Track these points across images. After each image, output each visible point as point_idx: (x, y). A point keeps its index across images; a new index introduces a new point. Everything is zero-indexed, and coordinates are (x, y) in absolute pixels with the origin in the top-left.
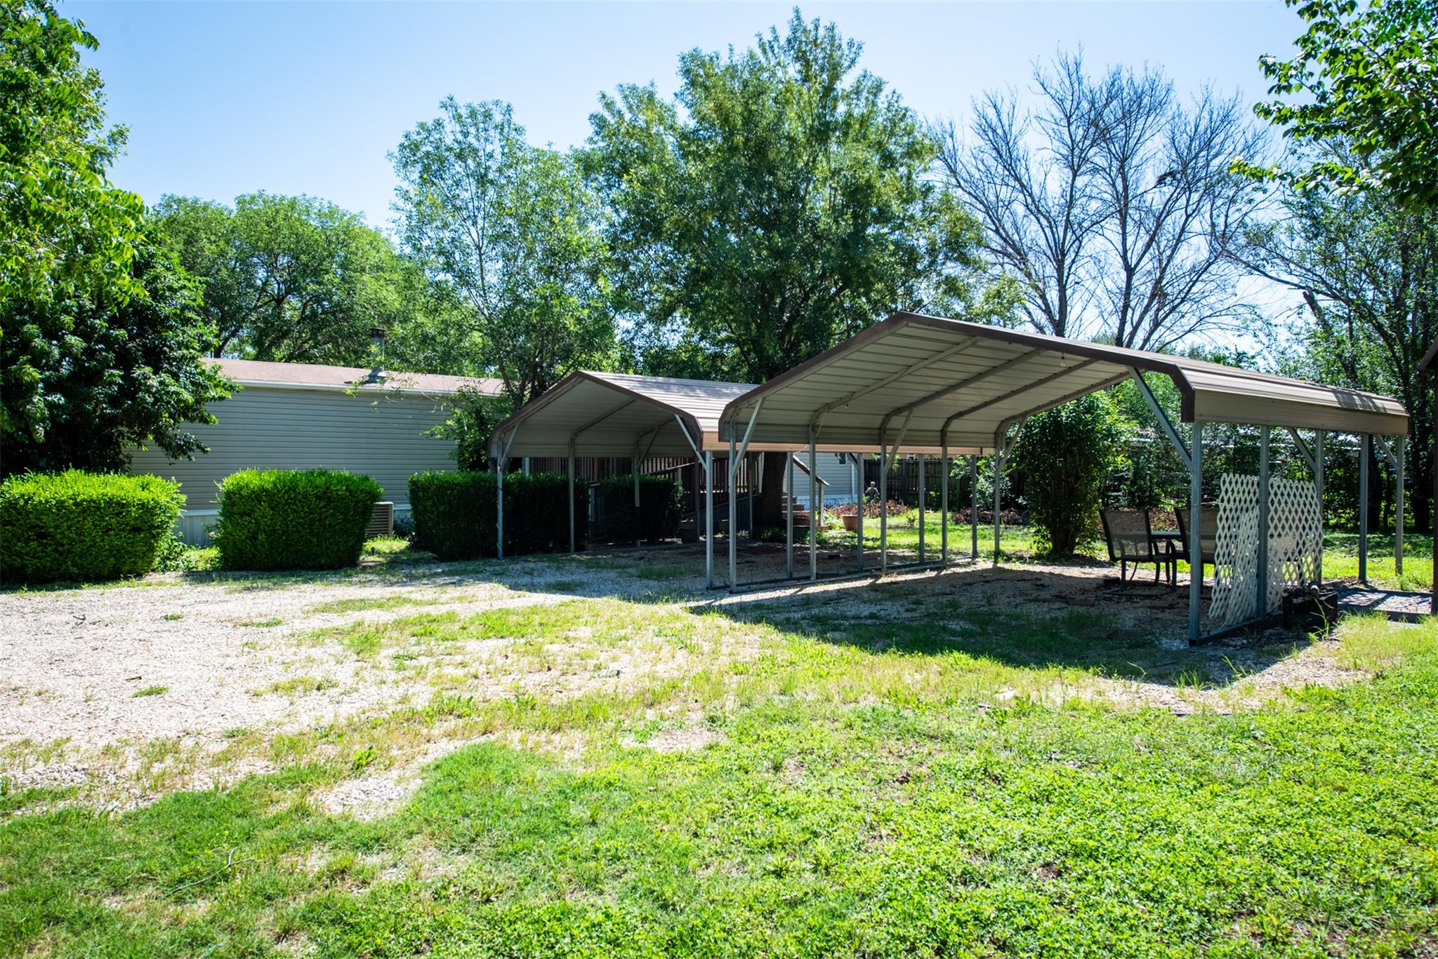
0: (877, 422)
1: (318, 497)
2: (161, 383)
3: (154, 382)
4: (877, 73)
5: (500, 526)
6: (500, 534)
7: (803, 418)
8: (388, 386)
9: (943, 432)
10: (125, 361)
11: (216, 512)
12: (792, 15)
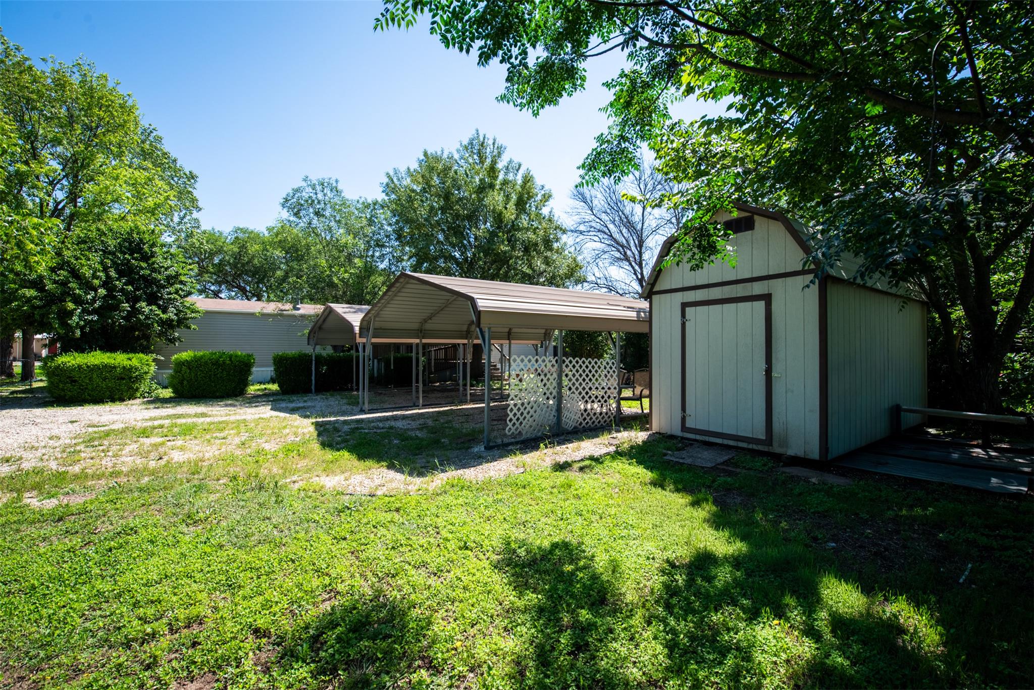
0: (465, 328)
1: (213, 364)
2: (151, 310)
3: (147, 310)
4: (516, 160)
5: (313, 378)
6: (313, 382)
7: (415, 326)
8: (301, 312)
9: (509, 333)
10: (134, 300)
11: (171, 371)
12: (474, 132)
